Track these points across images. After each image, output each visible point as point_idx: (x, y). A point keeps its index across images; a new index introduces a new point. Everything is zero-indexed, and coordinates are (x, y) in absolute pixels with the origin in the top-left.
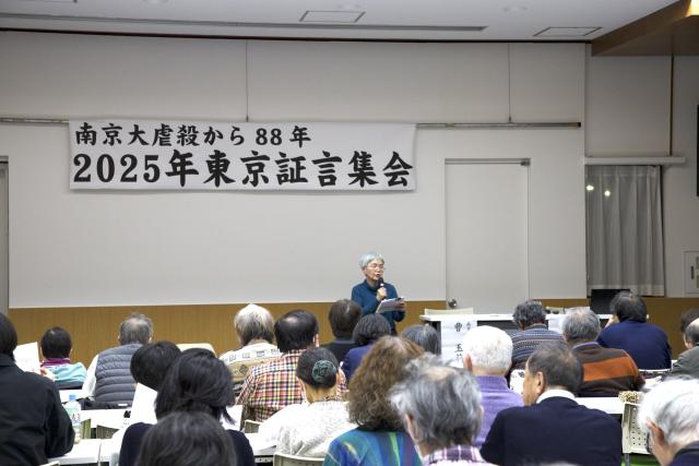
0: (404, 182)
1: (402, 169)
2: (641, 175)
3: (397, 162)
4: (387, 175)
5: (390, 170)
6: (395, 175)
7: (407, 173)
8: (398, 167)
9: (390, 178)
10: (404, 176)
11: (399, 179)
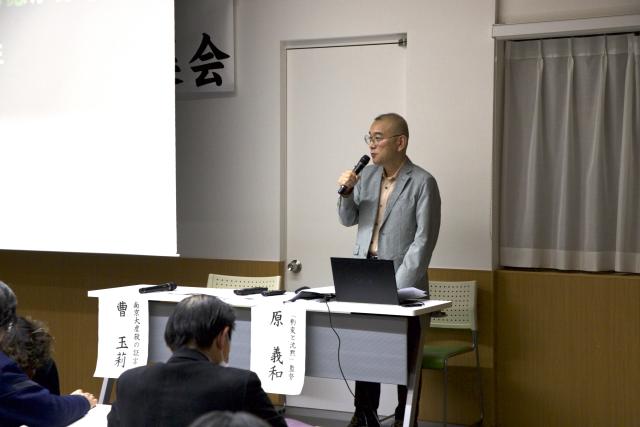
0: (218, 80)
1: (214, 60)
2: (613, 52)
3: (208, 50)
4: (195, 69)
5: (199, 62)
6: (205, 69)
7: (221, 66)
8: (209, 56)
9: (199, 73)
10: (218, 71)
11: (210, 75)
